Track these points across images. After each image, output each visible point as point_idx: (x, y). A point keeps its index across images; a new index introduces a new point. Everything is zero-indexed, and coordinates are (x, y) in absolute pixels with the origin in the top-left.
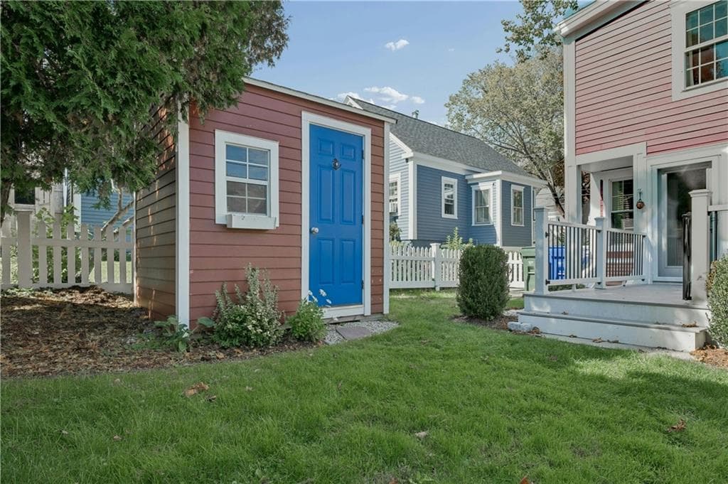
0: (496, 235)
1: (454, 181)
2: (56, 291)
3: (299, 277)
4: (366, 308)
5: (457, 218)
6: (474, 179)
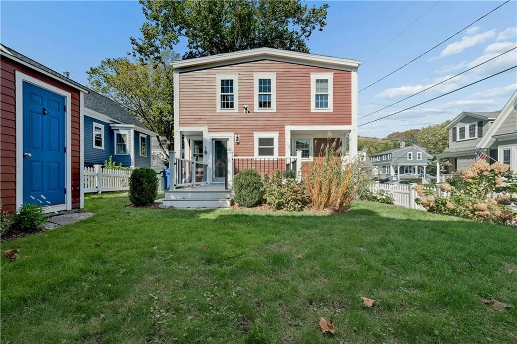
0: (130, 159)
1: (102, 126)
3: (14, 188)
4: (69, 205)
5: (104, 149)
6: (115, 127)
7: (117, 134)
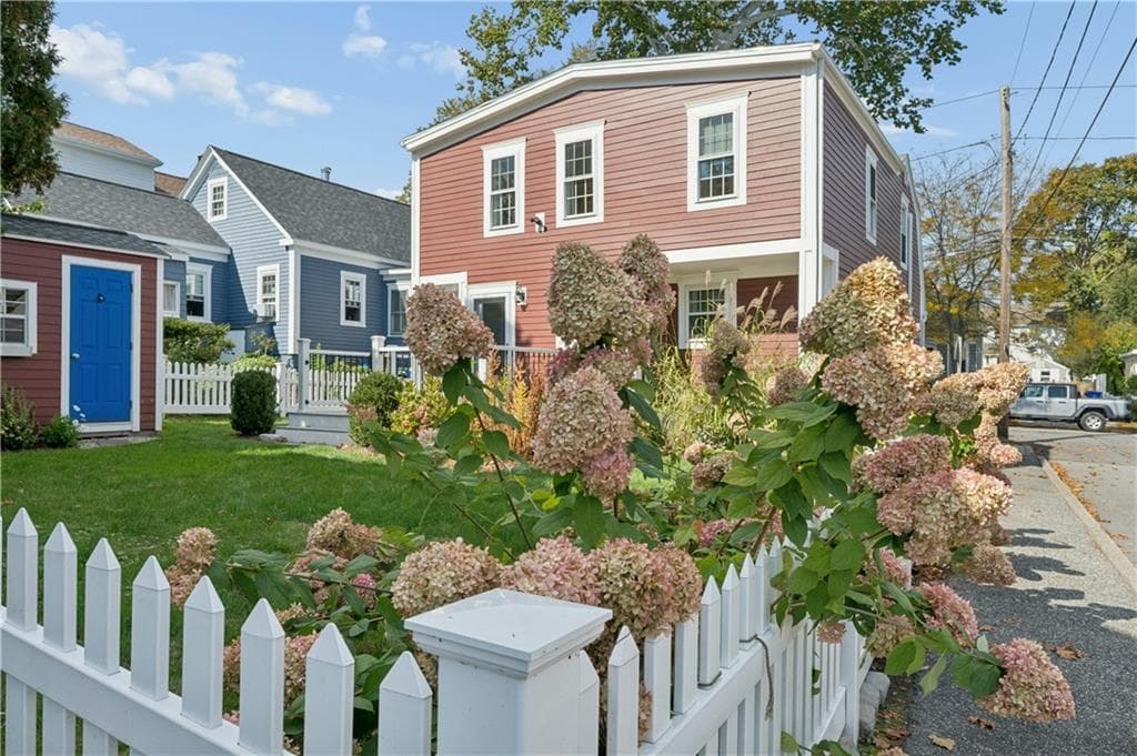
1: (362, 278)
3: (58, 396)
4: (134, 425)
5: (364, 326)
6: (388, 275)
7: (393, 292)
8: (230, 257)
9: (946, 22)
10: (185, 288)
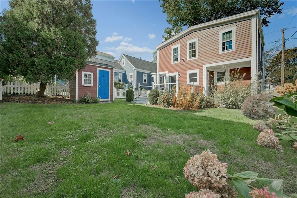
1: (146, 75)
2: (56, 96)
3: (96, 94)
4: (109, 99)
5: (147, 83)
6: (151, 74)
7: (152, 77)
8: (125, 72)
9: (265, 18)
10: (118, 77)
